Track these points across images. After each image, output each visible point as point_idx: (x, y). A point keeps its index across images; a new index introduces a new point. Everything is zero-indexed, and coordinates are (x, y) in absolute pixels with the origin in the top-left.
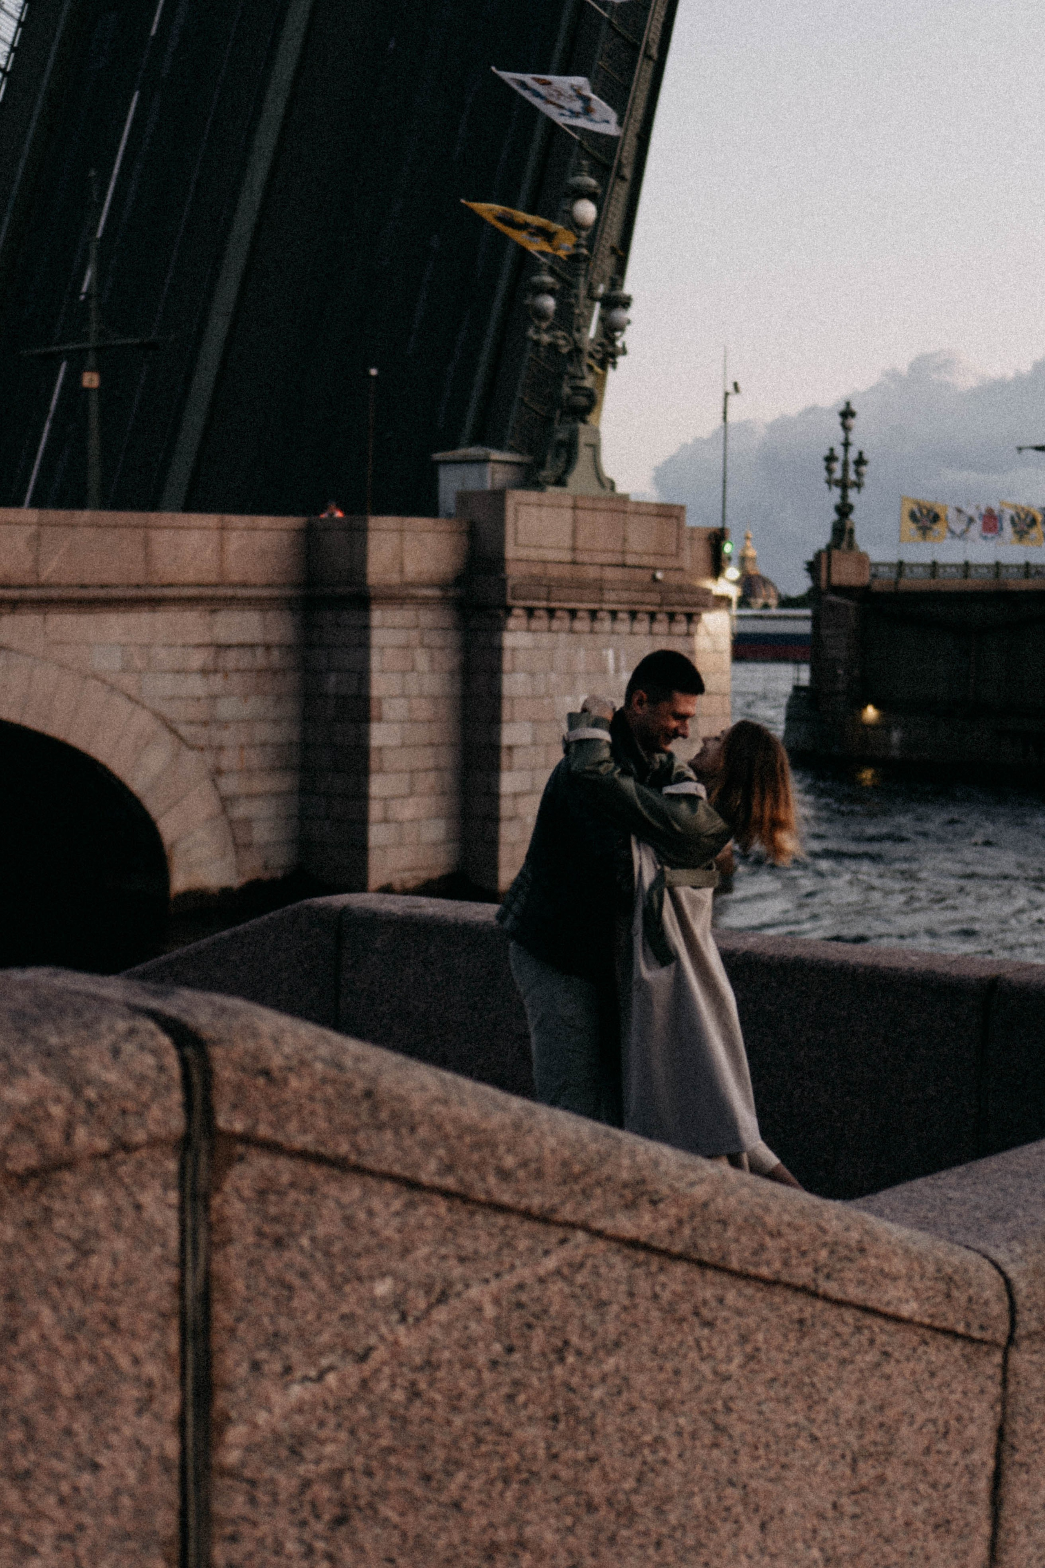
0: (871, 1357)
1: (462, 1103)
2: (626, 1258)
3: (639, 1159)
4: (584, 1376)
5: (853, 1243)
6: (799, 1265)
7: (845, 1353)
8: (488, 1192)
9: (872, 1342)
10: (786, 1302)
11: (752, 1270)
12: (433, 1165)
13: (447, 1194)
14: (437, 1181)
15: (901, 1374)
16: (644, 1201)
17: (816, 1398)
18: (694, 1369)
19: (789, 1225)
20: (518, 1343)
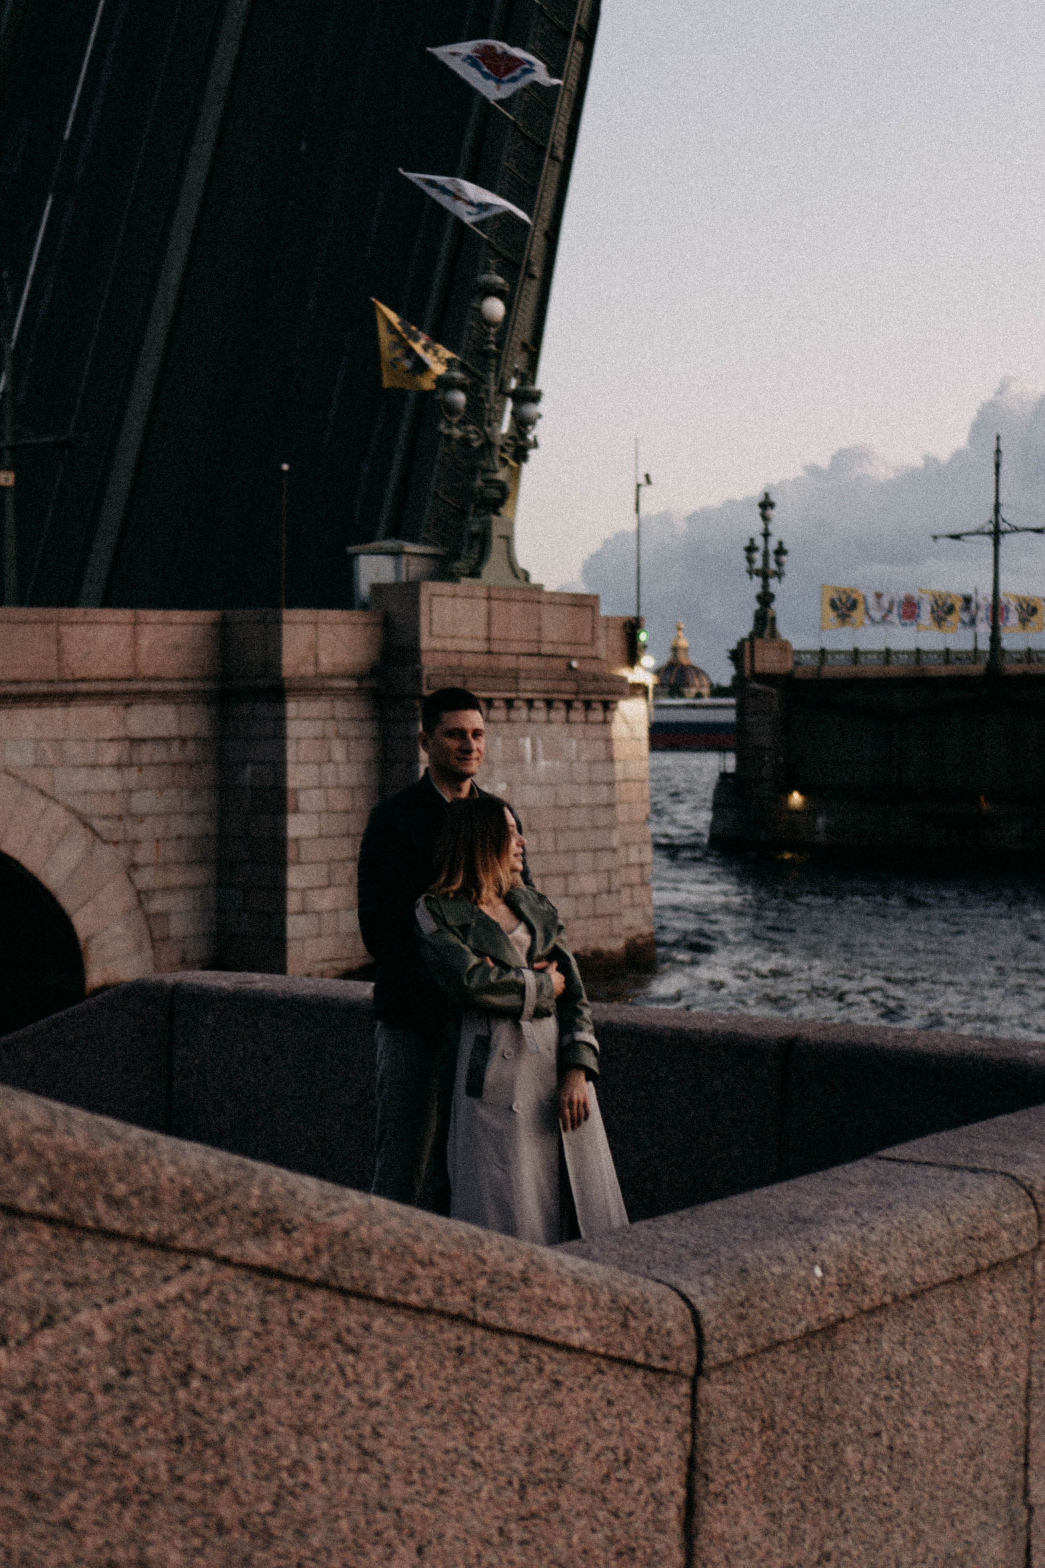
0: (540, 1385)
1: (69, 1132)
2: (257, 1285)
3: (273, 1190)
4: (212, 1400)
5: (516, 1274)
6: (453, 1294)
7: (509, 1380)
8: (97, 1220)
10: (441, 1330)
11: (400, 1297)
12: (33, 1192)
13: (50, 1220)
14: (38, 1207)
15: (574, 1402)
16: (275, 1230)
17: (477, 1424)
18: (338, 1396)
19: (442, 1254)
20: (134, 1366)
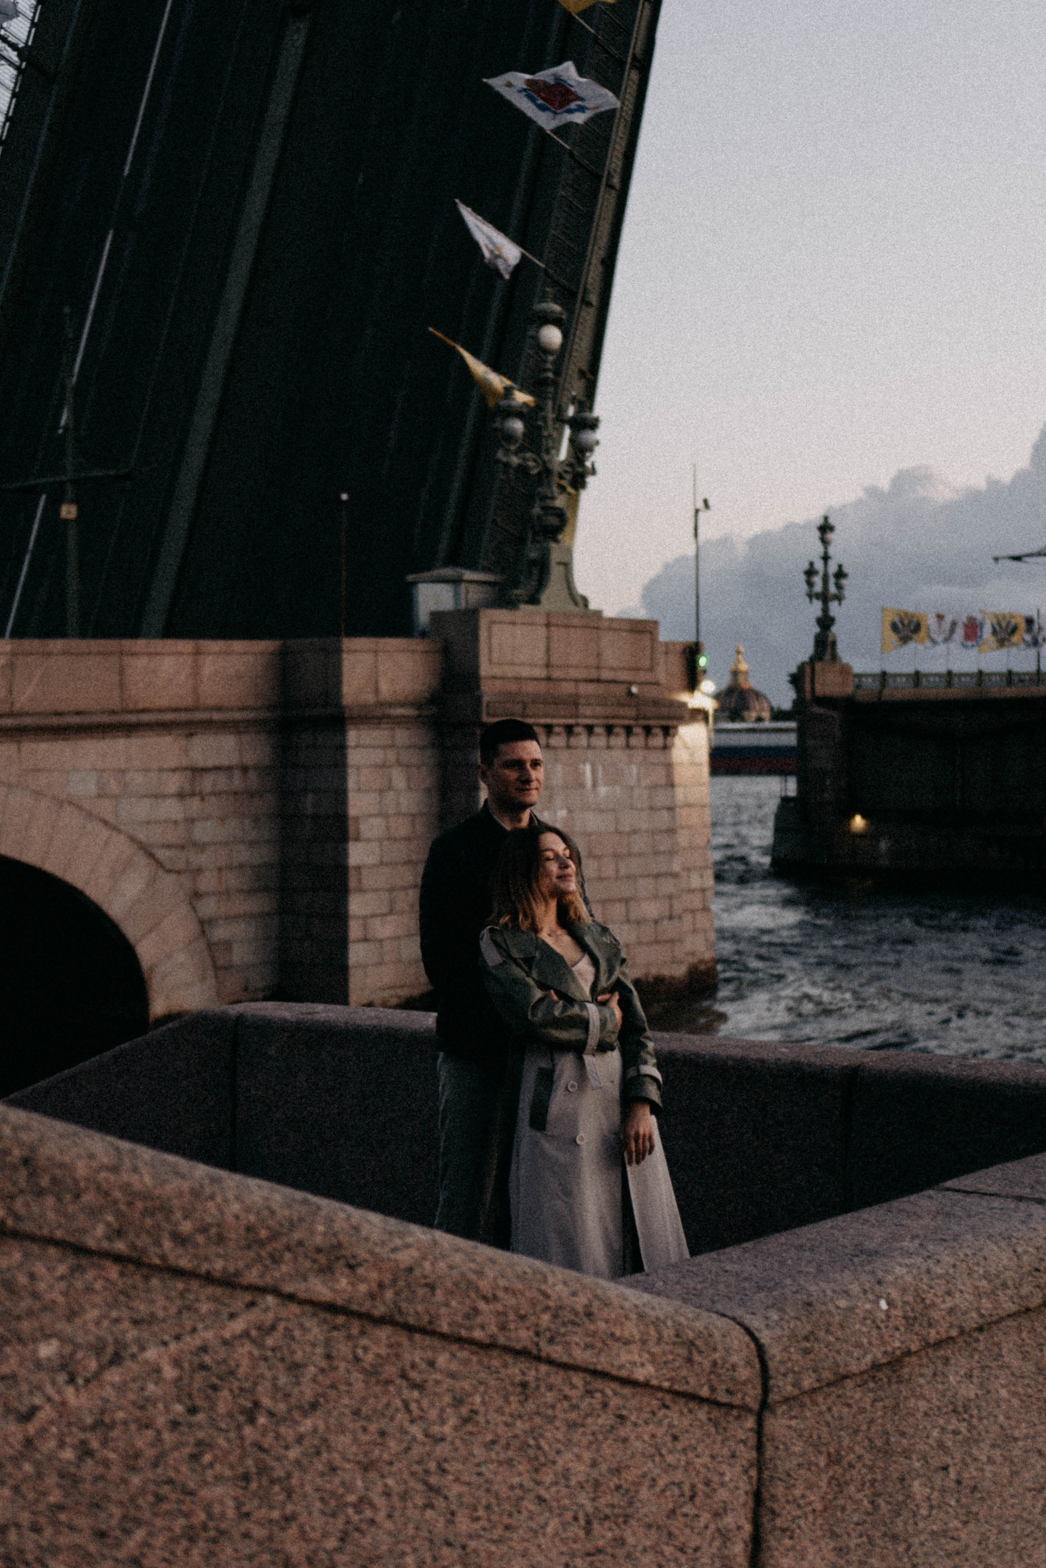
0: (605, 1420)
1: (135, 1170)
2: (322, 1321)
3: (337, 1226)
4: (278, 1437)
5: (579, 1308)
6: (517, 1329)
7: (573, 1416)
8: (163, 1257)
9: (605, 1405)
10: (506, 1366)
11: (464, 1333)
12: (100, 1230)
13: (118, 1258)
14: (105, 1245)
15: (638, 1437)
16: (340, 1266)
17: (542, 1459)
18: (403, 1431)
19: (506, 1289)
20: (199, 1402)
